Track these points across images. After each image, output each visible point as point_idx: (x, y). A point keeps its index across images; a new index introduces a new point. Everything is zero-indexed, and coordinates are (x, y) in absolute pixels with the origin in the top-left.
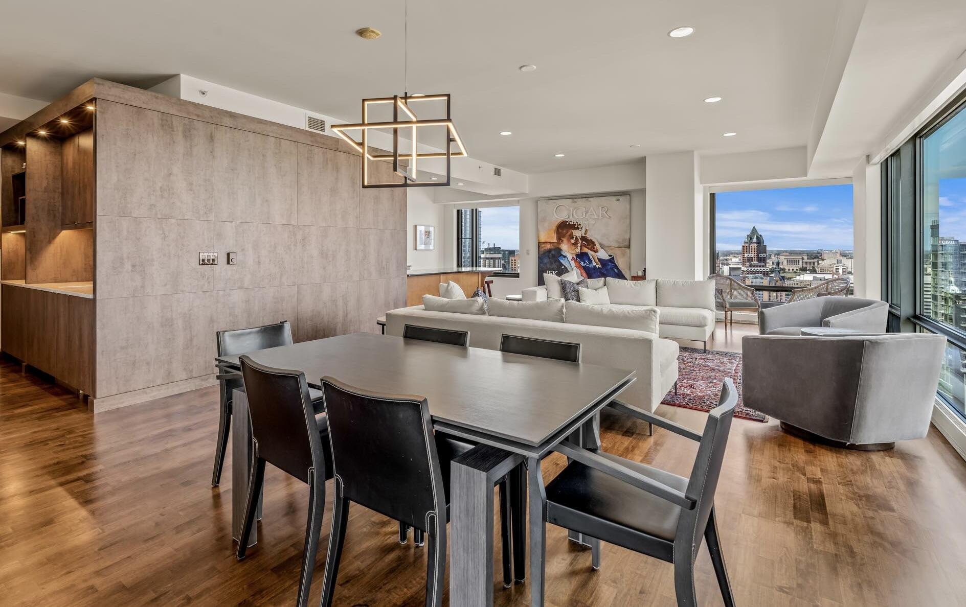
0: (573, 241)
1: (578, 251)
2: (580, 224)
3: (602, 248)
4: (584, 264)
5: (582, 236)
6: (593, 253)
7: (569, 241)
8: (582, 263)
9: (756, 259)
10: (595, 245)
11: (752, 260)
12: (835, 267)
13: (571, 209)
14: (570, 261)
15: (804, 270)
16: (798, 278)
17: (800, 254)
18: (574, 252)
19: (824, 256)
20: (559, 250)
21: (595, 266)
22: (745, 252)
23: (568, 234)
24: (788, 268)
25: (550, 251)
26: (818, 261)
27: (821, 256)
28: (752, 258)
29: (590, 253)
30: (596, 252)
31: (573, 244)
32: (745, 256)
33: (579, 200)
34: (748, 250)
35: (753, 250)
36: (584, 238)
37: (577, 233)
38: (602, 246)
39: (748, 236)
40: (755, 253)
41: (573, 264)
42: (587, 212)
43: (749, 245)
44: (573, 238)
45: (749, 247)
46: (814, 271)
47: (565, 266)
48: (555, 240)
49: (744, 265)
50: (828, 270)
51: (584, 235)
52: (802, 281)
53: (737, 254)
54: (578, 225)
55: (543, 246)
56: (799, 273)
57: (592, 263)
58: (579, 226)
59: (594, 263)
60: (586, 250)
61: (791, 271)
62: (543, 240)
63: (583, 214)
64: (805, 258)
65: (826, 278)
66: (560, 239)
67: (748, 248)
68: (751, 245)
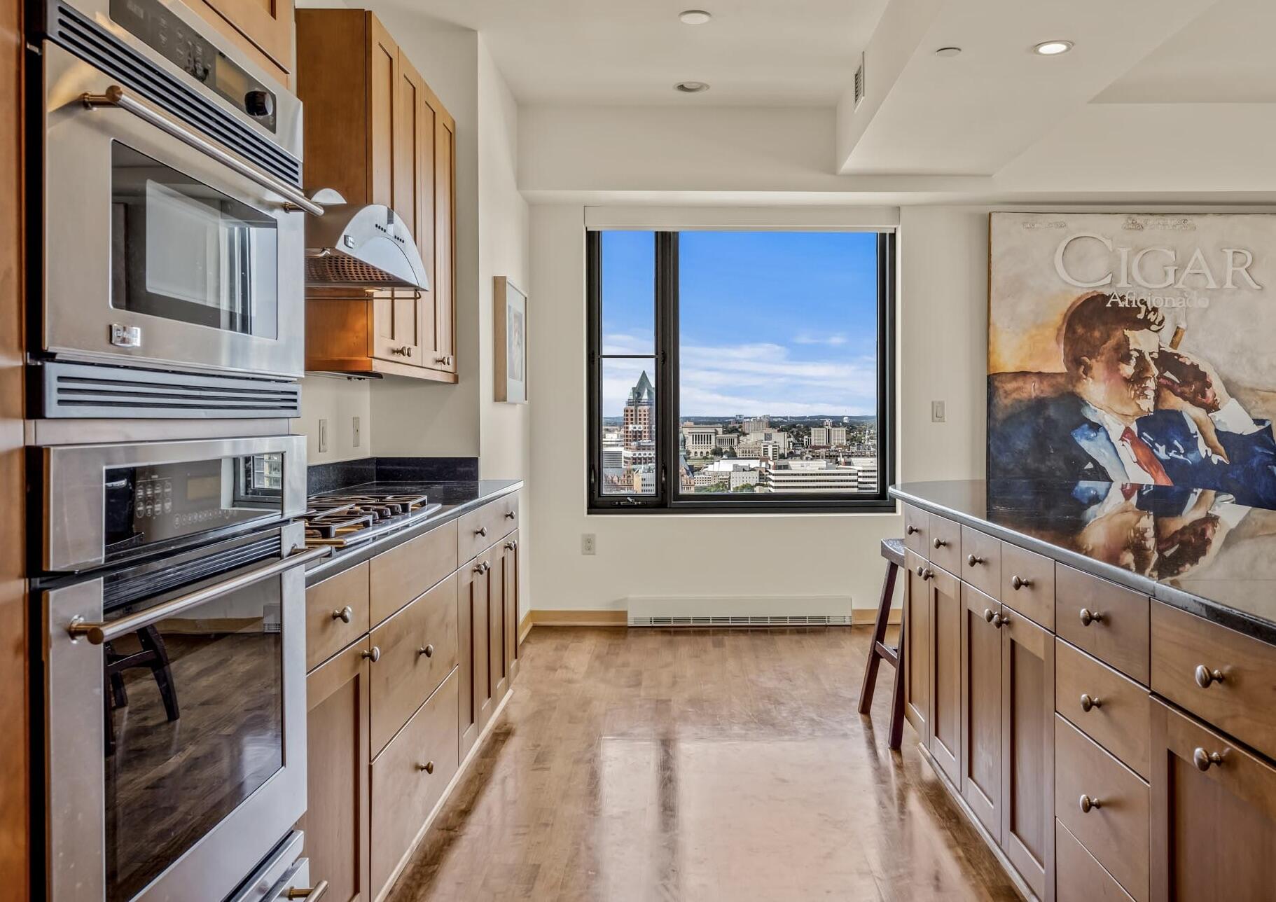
0: (1128, 370)
1: (1147, 405)
2: (1155, 310)
3: (1232, 395)
4: (1167, 451)
5: (1161, 353)
6: (1199, 413)
7: (1112, 367)
8: (1162, 449)
9: (647, 434)
10: (1209, 385)
11: (640, 436)
12: (763, 448)
13: (1124, 252)
14: (1118, 444)
15: (718, 453)
16: (710, 468)
17: (710, 423)
18: (1131, 410)
19: (746, 428)
20: (1077, 402)
21: (1208, 458)
22: (630, 421)
23: (1111, 343)
24: (695, 450)
25: (1039, 405)
26: (738, 437)
27: (740, 427)
28: (640, 432)
29: (1192, 413)
30: (1212, 407)
31: (1128, 381)
32: (630, 430)
33: (1152, 220)
34: (634, 417)
35: (642, 417)
36: (1166, 360)
37: (1143, 342)
38: (1232, 389)
39: (634, 389)
40: (645, 424)
41: (1127, 452)
42: (1180, 268)
43: (636, 407)
44: (1126, 358)
45: (636, 411)
46: (732, 455)
47: (1095, 462)
48: (1057, 365)
49: (627, 447)
50: (752, 452)
51: (1169, 350)
52: (717, 473)
53: (615, 424)
54: (1148, 311)
55: (1010, 386)
56: (712, 458)
57: (1195, 448)
58: (1151, 317)
59: (1202, 449)
60: (1174, 402)
61: (699, 455)
62: (1007, 360)
63: (1166, 273)
64: (720, 430)
65: (752, 467)
66: (1077, 362)
67: (634, 413)
68: (639, 408)
